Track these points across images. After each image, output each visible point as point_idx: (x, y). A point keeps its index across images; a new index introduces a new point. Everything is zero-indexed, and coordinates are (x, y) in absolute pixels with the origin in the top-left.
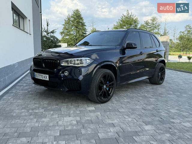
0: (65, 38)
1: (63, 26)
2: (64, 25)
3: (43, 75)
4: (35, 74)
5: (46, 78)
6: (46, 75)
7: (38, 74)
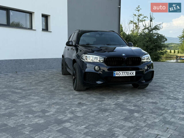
3: (129, 72)
4: (114, 73)
5: (132, 74)
6: (133, 72)
7: (121, 72)
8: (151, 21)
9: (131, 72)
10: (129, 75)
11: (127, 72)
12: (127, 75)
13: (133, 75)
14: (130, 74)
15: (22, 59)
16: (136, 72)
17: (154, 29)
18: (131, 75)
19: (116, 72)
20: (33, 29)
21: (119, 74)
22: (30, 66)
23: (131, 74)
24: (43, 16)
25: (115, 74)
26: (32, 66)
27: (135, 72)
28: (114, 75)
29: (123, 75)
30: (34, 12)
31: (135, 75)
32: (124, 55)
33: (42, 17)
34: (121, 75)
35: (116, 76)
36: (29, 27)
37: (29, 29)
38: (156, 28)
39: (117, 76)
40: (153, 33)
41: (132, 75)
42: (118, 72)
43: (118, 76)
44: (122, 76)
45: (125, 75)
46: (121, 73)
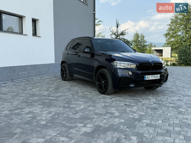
0: (169, 40)
1: (169, 27)
2: (169, 25)
3: (156, 75)
4: (145, 77)
7: (150, 76)
8: (117, 27)
9: (157, 75)
10: (156, 79)
11: (155, 75)
12: (154, 79)
13: (158, 78)
15: (15, 66)
16: (160, 75)
17: (120, 35)
18: (157, 78)
19: (147, 76)
20: (23, 34)
22: (23, 73)
26: (24, 73)
28: (145, 79)
29: (151, 79)
30: (25, 16)
31: (159, 78)
32: (151, 61)
34: (150, 79)
36: (18, 32)
38: (122, 34)
39: (147, 79)
40: (120, 38)
42: (148, 76)
43: (148, 79)
45: (153, 79)
46: (151, 77)
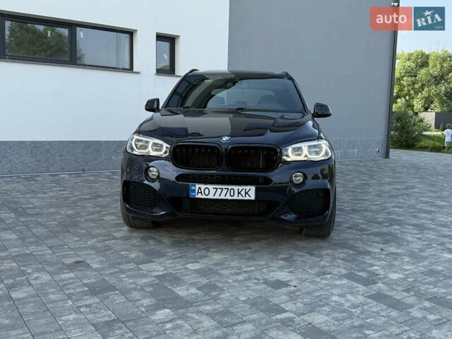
3: (236, 188)
4: (193, 188)
5: (246, 193)
6: (248, 188)
7: (211, 187)
9: (241, 188)
10: (235, 197)
11: (230, 187)
12: (228, 197)
13: (247, 198)
14: (239, 193)
16: (256, 188)
18: (240, 198)
19: (198, 186)
21: (207, 192)
23: (243, 193)
24: (160, 37)
25: (195, 190)
27: (253, 188)
28: (192, 195)
29: (217, 197)
31: (253, 198)
33: (157, 40)
34: (211, 196)
35: (197, 196)
37: (124, 70)
39: (199, 196)
41: (244, 198)
42: (203, 187)
43: (204, 197)
44: (215, 197)
45: (222, 197)
46: (213, 191)
